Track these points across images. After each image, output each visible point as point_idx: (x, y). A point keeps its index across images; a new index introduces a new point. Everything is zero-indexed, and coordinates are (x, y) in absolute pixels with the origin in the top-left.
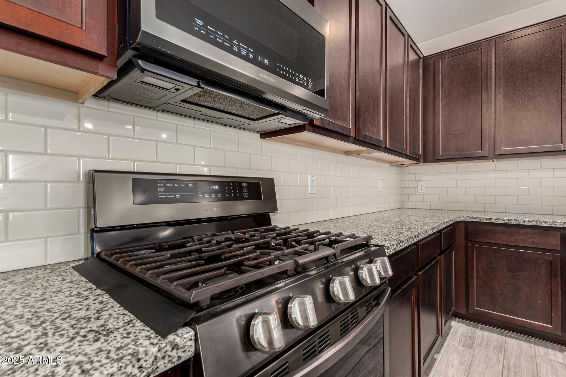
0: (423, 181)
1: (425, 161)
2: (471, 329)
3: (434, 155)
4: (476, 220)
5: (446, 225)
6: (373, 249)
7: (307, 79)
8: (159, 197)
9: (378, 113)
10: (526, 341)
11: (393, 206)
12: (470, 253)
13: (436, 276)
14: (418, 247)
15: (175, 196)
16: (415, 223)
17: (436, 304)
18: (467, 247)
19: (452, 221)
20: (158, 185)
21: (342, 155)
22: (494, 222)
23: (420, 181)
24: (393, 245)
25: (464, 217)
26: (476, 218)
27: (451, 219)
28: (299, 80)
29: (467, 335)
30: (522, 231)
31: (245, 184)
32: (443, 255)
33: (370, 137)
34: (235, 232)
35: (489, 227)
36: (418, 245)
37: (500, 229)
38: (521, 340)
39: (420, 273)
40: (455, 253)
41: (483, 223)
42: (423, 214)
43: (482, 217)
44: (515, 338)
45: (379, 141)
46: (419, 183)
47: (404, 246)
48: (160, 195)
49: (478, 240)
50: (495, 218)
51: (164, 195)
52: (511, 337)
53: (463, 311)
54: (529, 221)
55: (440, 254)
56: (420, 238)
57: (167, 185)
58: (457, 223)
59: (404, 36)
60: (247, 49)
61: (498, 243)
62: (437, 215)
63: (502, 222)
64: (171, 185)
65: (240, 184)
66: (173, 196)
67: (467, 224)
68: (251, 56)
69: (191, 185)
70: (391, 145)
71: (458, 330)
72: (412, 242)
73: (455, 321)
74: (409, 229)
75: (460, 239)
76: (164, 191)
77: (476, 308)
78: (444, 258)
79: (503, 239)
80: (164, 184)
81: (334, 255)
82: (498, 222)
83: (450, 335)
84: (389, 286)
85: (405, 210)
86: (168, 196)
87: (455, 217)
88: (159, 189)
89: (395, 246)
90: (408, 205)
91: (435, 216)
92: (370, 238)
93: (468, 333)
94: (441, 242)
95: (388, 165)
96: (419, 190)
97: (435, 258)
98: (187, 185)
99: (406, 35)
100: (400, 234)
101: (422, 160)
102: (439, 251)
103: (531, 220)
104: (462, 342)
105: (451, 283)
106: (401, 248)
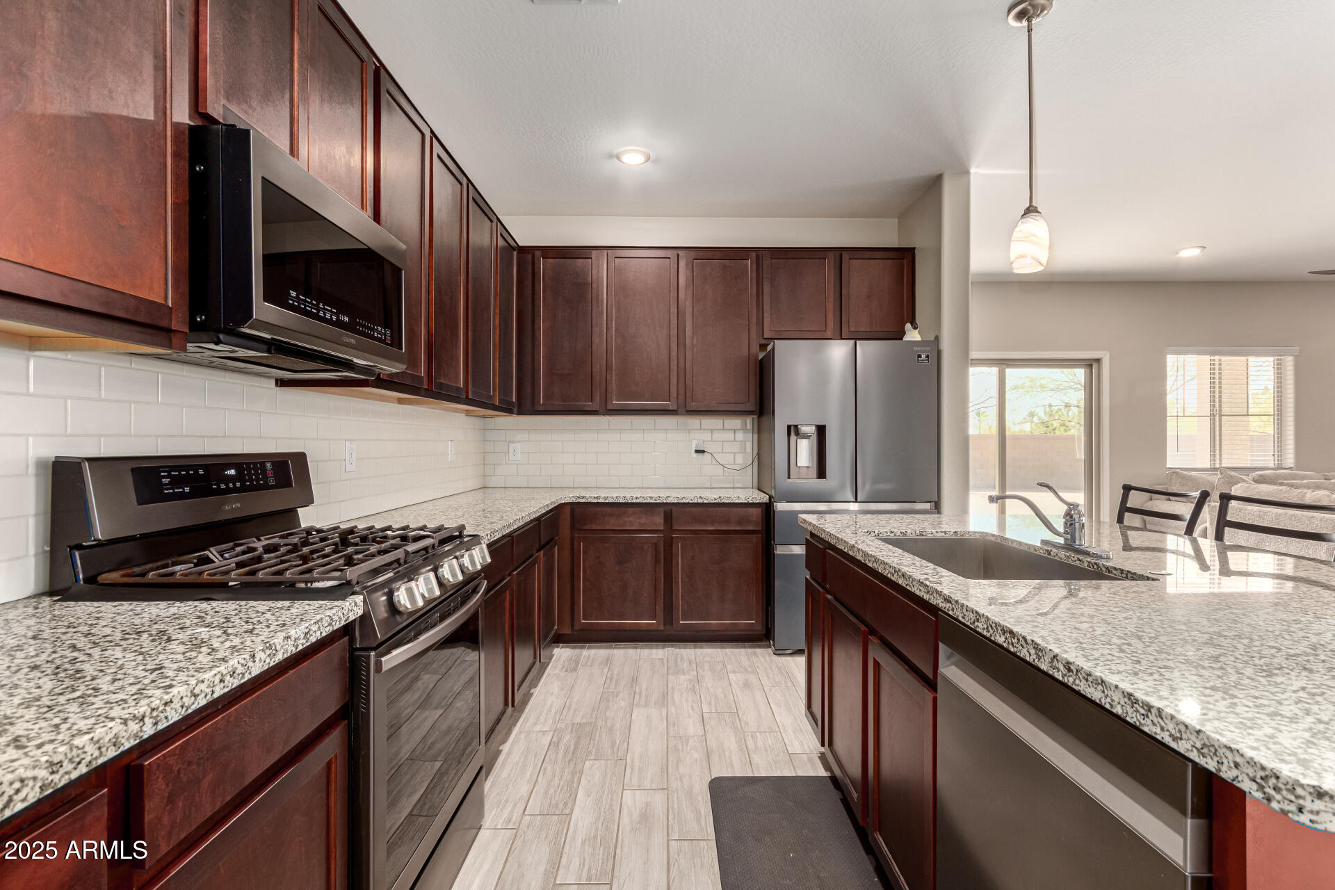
0: (518, 442)
1: (520, 413)
2: (577, 651)
3: (533, 403)
4: (583, 500)
5: (547, 509)
6: (466, 540)
7: (385, 330)
8: (166, 492)
9: (457, 347)
10: (633, 648)
11: (471, 484)
12: (576, 546)
13: (534, 580)
14: (512, 539)
15: (184, 490)
16: (508, 509)
17: (534, 630)
18: (572, 539)
19: (555, 503)
20: (162, 474)
21: (394, 405)
22: (603, 501)
23: (512, 442)
24: (487, 535)
25: (568, 497)
26: (583, 497)
27: (553, 500)
28: (378, 334)
29: (571, 659)
30: (631, 510)
31: (268, 465)
32: (542, 552)
33: (447, 385)
34: (262, 538)
35: (598, 509)
36: (513, 537)
37: (609, 510)
38: (629, 648)
39: (515, 573)
40: (558, 548)
41: (591, 503)
42: (518, 495)
43: (591, 496)
44: (623, 648)
45: (458, 389)
46: (512, 446)
47: (498, 537)
48: (167, 489)
49: (586, 527)
50: (604, 495)
51: (170, 489)
52: (619, 648)
53: (566, 630)
54: (637, 498)
55: (538, 551)
56: (515, 527)
57: (172, 473)
58: (561, 507)
59: (492, 221)
60: (331, 311)
61: (606, 528)
62: (536, 496)
63: (611, 501)
64: (177, 473)
65: (263, 464)
66: (181, 490)
67: (573, 506)
68: (334, 318)
69: (201, 472)
70: (474, 393)
71: (560, 656)
72: (507, 532)
73: (558, 647)
74: (502, 517)
75: (565, 530)
76: (169, 483)
77: (583, 621)
78: (544, 555)
79: (612, 524)
80: (169, 472)
81: (433, 546)
82: (607, 501)
83: (551, 664)
84: (485, 578)
85: (490, 491)
86: (176, 490)
87: (558, 498)
88: (163, 480)
89: (489, 536)
90: (494, 482)
91: (533, 498)
92: (462, 528)
93: (572, 657)
94: (540, 533)
95: (463, 415)
96: (512, 458)
97: (531, 556)
98: (196, 472)
99: (495, 220)
100: (492, 523)
101: (515, 410)
102: (537, 546)
103: (639, 496)
104: (565, 668)
105: (553, 591)
106: (495, 539)
